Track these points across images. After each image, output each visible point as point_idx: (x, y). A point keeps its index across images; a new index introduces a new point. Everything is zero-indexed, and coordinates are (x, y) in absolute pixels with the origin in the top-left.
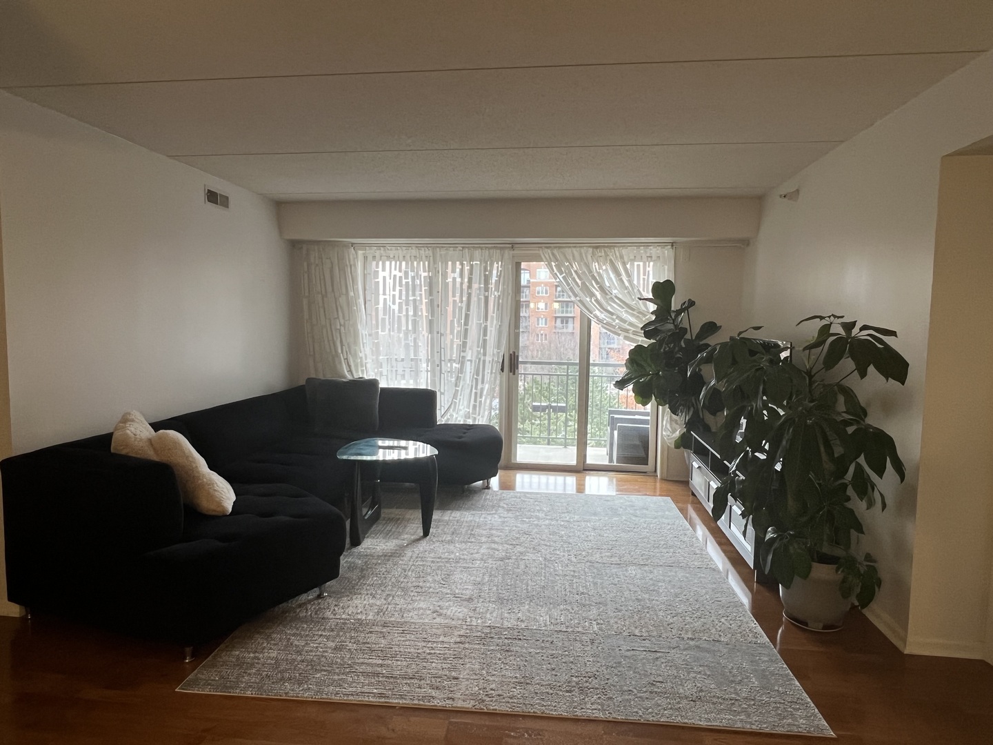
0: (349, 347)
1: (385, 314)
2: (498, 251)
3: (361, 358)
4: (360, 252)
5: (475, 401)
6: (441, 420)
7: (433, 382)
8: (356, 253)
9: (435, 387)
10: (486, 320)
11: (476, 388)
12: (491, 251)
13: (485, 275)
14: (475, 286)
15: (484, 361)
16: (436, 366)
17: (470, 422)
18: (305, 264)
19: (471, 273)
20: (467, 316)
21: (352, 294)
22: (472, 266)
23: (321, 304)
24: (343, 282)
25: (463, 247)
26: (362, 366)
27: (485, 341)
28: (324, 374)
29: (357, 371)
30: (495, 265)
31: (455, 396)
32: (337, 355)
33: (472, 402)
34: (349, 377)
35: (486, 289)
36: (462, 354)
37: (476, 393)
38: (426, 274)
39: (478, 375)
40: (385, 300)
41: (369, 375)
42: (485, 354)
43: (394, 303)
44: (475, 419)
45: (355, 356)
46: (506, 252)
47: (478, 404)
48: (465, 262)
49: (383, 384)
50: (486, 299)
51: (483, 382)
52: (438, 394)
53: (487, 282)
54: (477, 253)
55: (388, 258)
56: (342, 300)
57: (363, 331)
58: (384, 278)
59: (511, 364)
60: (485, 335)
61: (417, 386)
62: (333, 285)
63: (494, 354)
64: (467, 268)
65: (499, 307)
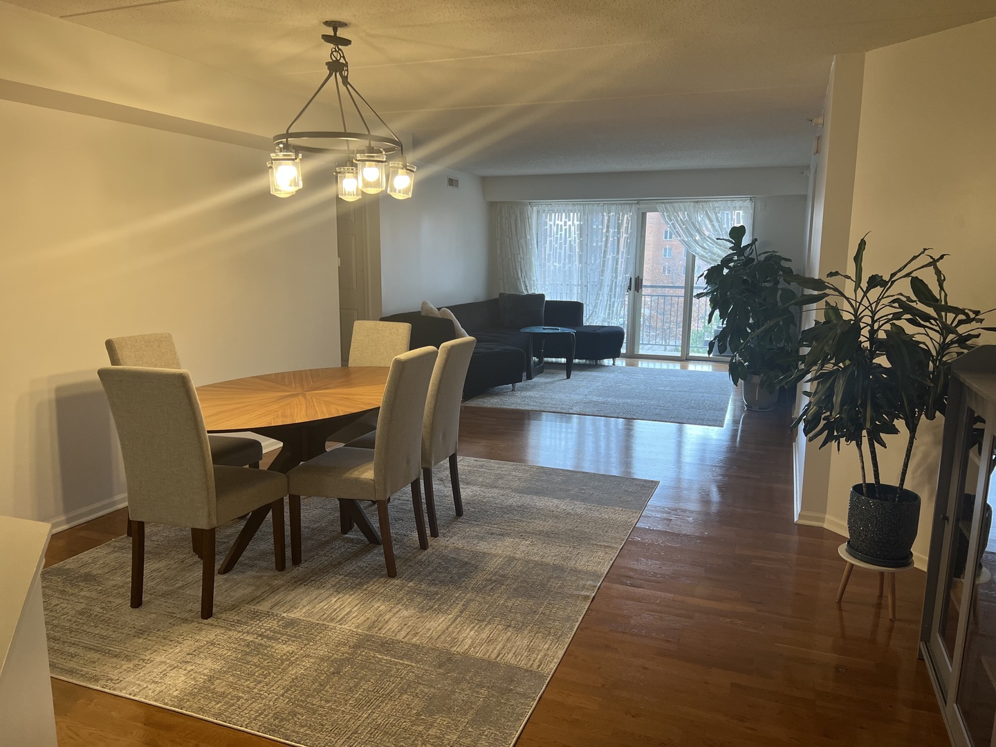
0: (526, 273)
1: (550, 251)
2: (628, 206)
3: (534, 281)
4: (535, 208)
5: (609, 310)
6: (586, 323)
7: (582, 297)
8: (532, 209)
9: (582, 300)
10: (618, 253)
11: (610, 301)
12: (623, 206)
13: (618, 223)
14: (611, 230)
15: (616, 283)
16: (584, 287)
17: (606, 324)
18: (499, 217)
19: (609, 222)
20: (605, 252)
21: (528, 237)
22: (609, 217)
23: (508, 245)
24: (523, 229)
25: (604, 204)
26: (534, 286)
27: (616, 268)
28: (510, 291)
29: (531, 290)
30: (626, 216)
31: (595, 306)
32: (518, 279)
33: (607, 311)
34: (526, 293)
35: (619, 233)
36: (601, 278)
37: (610, 305)
38: (578, 223)
39: (611, 292)
40: (551, 241)
41: (538, 291)
42: (616, 278)
43: (556, 243)
44: (609, 322)
45: (530, 279)
46: (633, 206)
47: (611, 312)
48: (605, 214)
49: (547, 298)
50: (619, 239)
51: (615, 297)
52: (585, 306)
53: (619, 228)
54: (613, 207)
55: (553, 211)
56: (522, 241)
57: (535, 262)
58: (551, 225)
59: (636, 285)
60: (617, 264)
61: (571, 298)
62: (516, 232)
63: (623, 278)
64: (606, 218)
65: (628, 245)
